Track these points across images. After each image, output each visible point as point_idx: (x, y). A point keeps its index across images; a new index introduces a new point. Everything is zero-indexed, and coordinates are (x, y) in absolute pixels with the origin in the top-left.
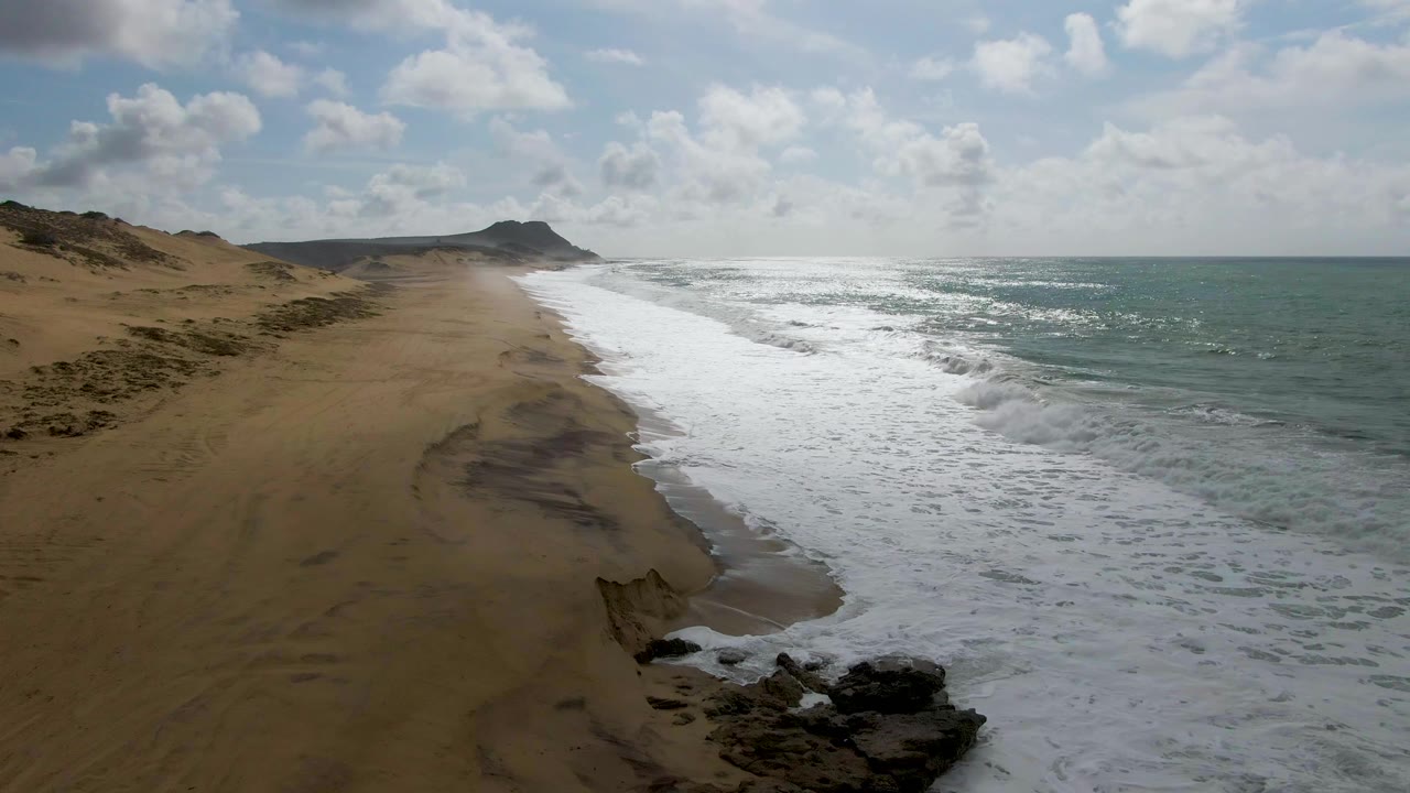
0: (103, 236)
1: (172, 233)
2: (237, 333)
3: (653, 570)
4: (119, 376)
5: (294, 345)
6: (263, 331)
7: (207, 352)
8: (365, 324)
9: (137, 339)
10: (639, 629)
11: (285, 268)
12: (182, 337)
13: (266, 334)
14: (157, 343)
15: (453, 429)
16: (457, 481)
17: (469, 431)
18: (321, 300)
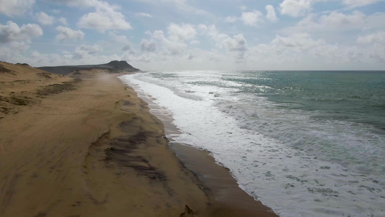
1: (14, 63)
2: (28, 96)
3: (186, 206)
5: (47, 101)
6: (38, 95)
7: (16, 104)
8: (72, 93)
11: (48, 75)
12: (8, 99)
13: (38, 97)
15: (100, 135)
16: (102, 159)
17: (106, 135)
18: (58, 85)
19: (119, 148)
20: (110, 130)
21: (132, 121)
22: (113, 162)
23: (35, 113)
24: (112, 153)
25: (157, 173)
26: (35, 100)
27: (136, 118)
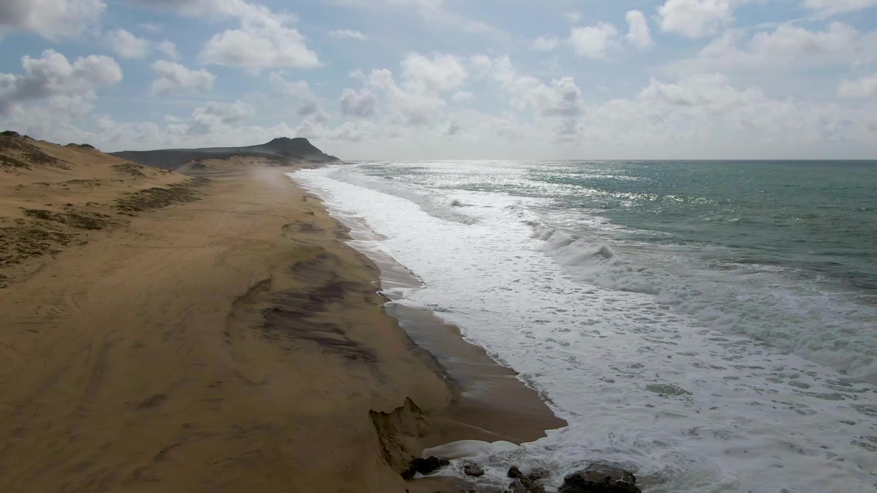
0: (15, 147)
1: (63, 144)
2: (102, 213)
3: (407, 398)
4: (14, 246)
5: (140, 222)
6: (120, 211)
7: (80, 227)
8: (190, 206)
9: (30, 219)
10: (403, 450)
11: (138, 168)
12: (63, 216)
13: (123, 213)
14: (45, 221)
15: (253, 284)
16: (257, 324)
17: (264, 285)
18: (161, 189)
19: (290, 309)
20: (271, 276)
21: (316, 261)
22: (277, 331)
23: (121, 245)
24: (276, 317)
25: (360, 351)
26: (116, 220)
27: (324, 256)
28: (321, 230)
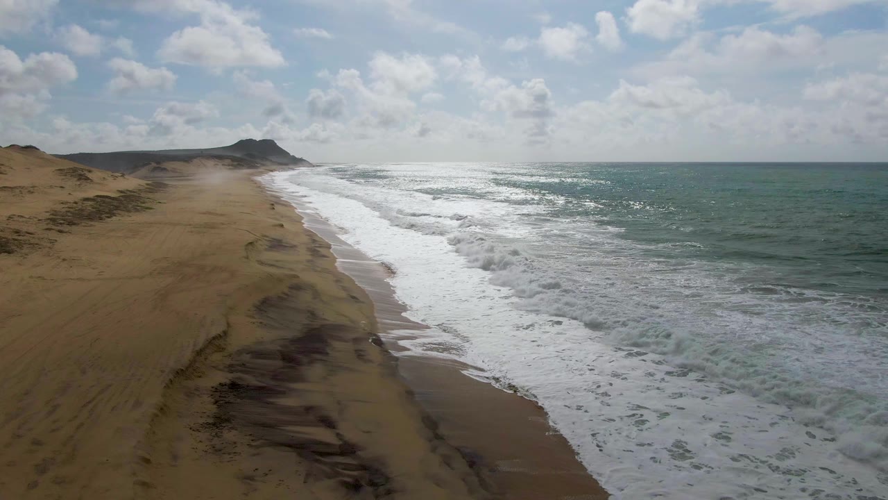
2: (24, 229)
5: (71, 240)
6: (48, 226)
8: (137, 217)
11: (85, 172)
13: (49, 229)
15: (200, 344)
17: (217, 343)
18: (107, 197)
19: (253, 381)
20: (228, 325)
21: (287, 295)
22: (234, 432)
24: (232, 401)
25: (363, 468)
27: (298, 287)
28: (294, 247)
